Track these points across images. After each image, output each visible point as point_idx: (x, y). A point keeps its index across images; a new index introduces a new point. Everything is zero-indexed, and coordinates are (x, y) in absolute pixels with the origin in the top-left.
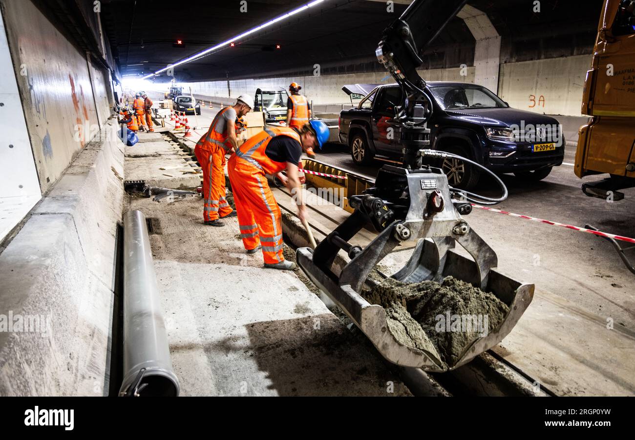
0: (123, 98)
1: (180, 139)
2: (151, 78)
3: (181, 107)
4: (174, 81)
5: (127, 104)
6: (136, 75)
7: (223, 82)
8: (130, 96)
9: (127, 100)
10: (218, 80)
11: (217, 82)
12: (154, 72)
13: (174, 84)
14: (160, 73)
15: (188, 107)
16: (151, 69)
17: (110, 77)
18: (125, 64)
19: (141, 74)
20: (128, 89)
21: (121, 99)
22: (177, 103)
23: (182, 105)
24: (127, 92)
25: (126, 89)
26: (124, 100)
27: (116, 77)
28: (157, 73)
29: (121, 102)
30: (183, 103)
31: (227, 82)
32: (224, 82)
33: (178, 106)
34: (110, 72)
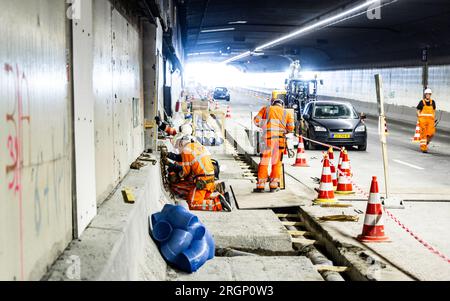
0: (182, 100)
1: (350, 248)
2: (241, 62)
3: (318, 129)
4: (298, 66)
5: (188, 114)
6: (215, 55)
7: (410, 70)
8: (197, 97)
9: (191, 107)
10: (396, 67)
11: (394, 70)
12: (251, 47)
13: (296, 71)
14: (264, 50)
15: (337, 131)
16: (247, 40)
17: (159, 45)
18: (198, 27)
19: (225, 51)
20: (193, 82)
21: (178, 104)
22: (308, 119)
23: (322, 125)
24: (191, 88)
25: (191, 82)
26: (183, 106)
27: (173, 50)
28: (257, 49)
29: (177, 110)
30: (323, 120)
31: (420, 69)
32: (415, 69)
33: (311, 126)
34: (159, 31)
